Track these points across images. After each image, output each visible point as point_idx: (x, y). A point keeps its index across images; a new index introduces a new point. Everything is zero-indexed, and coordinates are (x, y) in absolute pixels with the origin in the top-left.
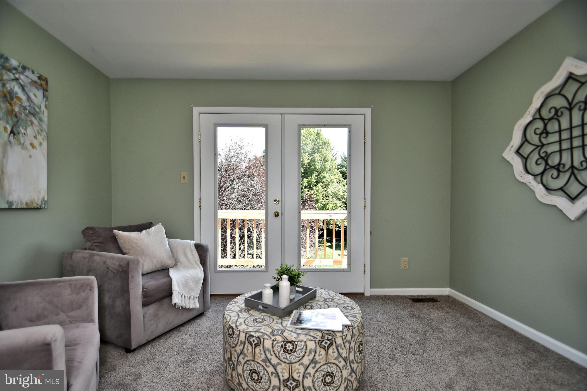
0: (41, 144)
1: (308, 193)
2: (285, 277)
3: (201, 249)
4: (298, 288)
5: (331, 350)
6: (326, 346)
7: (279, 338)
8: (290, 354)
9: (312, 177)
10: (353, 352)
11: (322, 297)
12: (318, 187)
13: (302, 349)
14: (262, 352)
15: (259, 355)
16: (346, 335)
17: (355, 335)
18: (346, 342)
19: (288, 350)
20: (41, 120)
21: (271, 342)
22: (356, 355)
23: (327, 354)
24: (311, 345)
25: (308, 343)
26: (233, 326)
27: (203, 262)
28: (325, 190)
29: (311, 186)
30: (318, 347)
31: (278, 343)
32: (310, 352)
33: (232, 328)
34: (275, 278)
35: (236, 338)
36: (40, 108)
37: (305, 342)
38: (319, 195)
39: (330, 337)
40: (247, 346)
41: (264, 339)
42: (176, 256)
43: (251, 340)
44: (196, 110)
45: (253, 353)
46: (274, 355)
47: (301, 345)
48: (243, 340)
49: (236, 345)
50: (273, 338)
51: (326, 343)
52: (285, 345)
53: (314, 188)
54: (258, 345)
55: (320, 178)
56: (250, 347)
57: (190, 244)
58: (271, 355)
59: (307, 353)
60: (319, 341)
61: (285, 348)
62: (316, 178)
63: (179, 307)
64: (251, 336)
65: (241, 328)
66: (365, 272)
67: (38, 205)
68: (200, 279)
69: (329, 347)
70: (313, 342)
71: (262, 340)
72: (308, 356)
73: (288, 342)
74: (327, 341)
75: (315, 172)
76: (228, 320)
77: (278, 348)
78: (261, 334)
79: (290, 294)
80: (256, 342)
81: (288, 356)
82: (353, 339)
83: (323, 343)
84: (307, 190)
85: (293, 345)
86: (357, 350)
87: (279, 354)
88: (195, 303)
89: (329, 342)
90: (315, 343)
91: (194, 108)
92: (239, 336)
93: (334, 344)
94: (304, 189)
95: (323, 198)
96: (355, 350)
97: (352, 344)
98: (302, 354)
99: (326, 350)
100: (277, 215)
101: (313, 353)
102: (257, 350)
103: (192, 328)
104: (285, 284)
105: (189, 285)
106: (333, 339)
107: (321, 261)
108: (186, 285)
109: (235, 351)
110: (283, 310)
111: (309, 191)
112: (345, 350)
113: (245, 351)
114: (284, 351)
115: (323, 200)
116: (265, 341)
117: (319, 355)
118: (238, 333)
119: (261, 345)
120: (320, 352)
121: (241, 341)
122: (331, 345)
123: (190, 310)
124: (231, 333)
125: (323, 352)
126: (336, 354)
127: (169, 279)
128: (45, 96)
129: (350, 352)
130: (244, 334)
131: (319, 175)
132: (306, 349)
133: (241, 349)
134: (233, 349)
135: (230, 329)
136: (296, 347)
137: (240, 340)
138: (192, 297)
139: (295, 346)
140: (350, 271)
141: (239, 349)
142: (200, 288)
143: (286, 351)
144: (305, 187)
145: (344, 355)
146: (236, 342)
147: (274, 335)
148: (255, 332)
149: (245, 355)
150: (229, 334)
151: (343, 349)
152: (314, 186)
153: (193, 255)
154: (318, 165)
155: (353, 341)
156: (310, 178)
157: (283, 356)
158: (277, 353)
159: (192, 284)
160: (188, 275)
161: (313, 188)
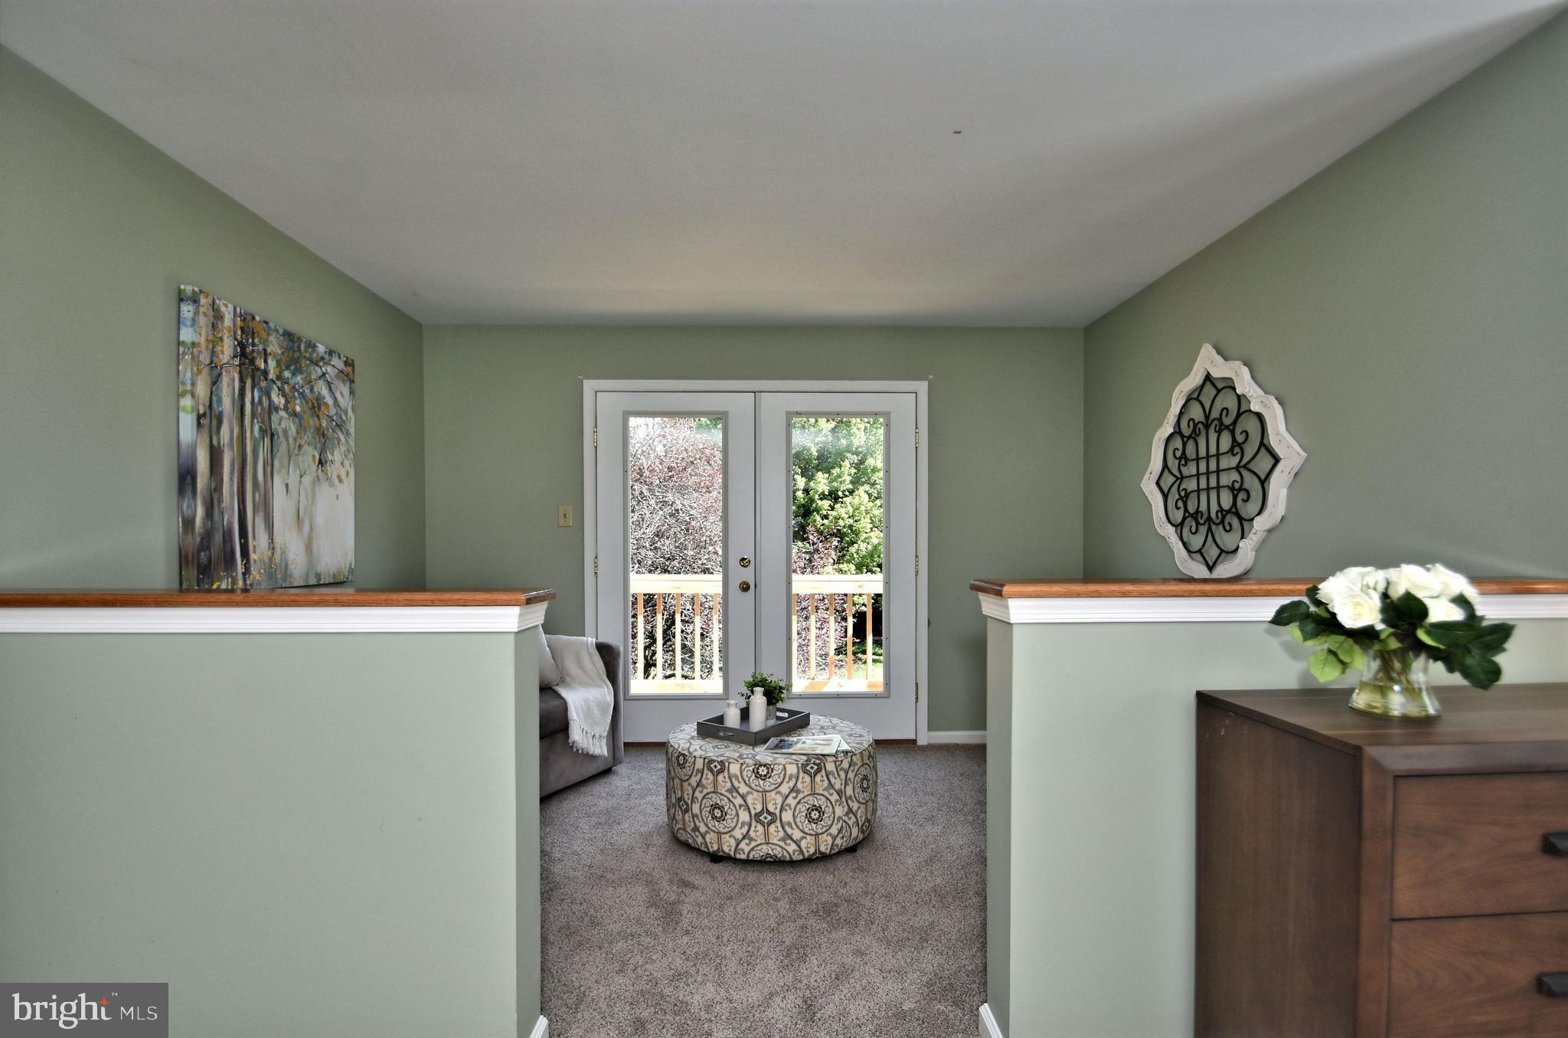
0: (348, 474)
1: (829, 512)
2: (759, 690)
3: (607, 653)
4: (781, 712)
5: (818, 778)
6: (812, 771)
7: (750, 762)
8: (764, 780)
9: (843, 468)
10: (851, 786)
11: (819, 725)
12: (857, 497)
13: (780, 773)
14: (727, 780)
15: (723, 784)
16: (842, 761)
17: (856, 764)
18: (841, 769)
19: (761, 775)
20: (348, 434)
21: (739, 765)
22: (856, 791)
23: (813, 781)
24: (792, 769)
25: (787, 766)
26: (686, 752)
27: (612, 675)
28: (879, 504)
29: (840, 494)
30: (801, 771)
31: (748, 766)
32: (790, 778)
33: (684, 755)
34: (743, 695)
35: (690, 767)
36: (346, 414)
37: (784, 765)
38: (863, 519)
39: (818, 762)
40: (707, 775)
41: (729, 763)
42: (560, 666)
43: (712, 766)
44: (589, 386)
45: (715, 782)
46: (743, 783)
47: (778, 769)
48: (701, 767)
49: (690, 777)
50: (741, 761)
51: (812, 768)
52: (758, 769)
53: (847, 500)
54: (721, 771)
55: (865, 473)
56: (710, 776)
57: (587, 643)
58: (739, 782)
59: (787, 779)
60: (803, 764)
61: (758, 773)
62: (854, 471)
63: (578, 750)
64: (712, 761)
65: (698, 753)
66: (917, 698)
67: (344, 577)
68: (609, 705)
69: (816, 774)
70: (795, 766)
71: (727, 764)
72: (788, 782)
73: (761, 765)
74: (813, 766)
75: (849, 455)
76: (676, 747)
77: (748, 773)
78: (726, 758)
79: (767, 719)
80: (719, 767)
81: (761, 782)
82: (852, 768)
83: (808, 768)
84: (826, 504)
85: (768, 769)
86: (859, 785)
87: (749, 780)
88: (601, 747)
89: (816, 767)
90: (798, 767)
91: (585, 382)
92: (694, 763)
93: (823, 770)
94: (819, 502)
95: (871, 526)
96: (855, 783)
97: (851, 775)
98: (779, 781)
99: (813, 776)
100: (745, 587)
101: (794, 780)
102: (720, 778)
103: (600, 788)
104: (759, 700)
105: (592, 714)
106: (822, 764)
107: (841, 684)
108: (588, 712)
109: (689, 784)
110: (756, 733)
111: (833, 509)
112: (838, 779)
113: (704, 781)
114: (756, 776)
115: (872, 534)
116: (732, 766)
117: (802, 782)
118: (693, 760)
119: (726, 771)
120: (803, 778)
121: (698, 770)
122: (819, 771)
123: (593, 757)
124: (681, 762)
125: (807, 779)
126: (826, 783)
127: (561, 701)
128: (352, 393)
129: (846, 784)
130: (702, 760)
131: (861, 464)
132: (785, 775)
133: (698, 780)
134: (685, 784)
135: (681, 758)
136: (772, 771)
137: (696, 768)
138: (597, 735)
139: (770, 770)
140: (889, 697)
141: (694, 781)
142: (609, 721)
143: (758, 776)
144: (823, 497)
145: (837, 786)
146: (690, 772)
147: (742, 759)
148: (718, 756)
149: (704, 787)
150: (679, 764)
151: (835, 778)
152: (847, 493)
153: (593, 663)
154: (859, 436)
155: (853, 771)
156: (836, 471)
157: (754, 782)
158: (747, 779)
159: (596, 712)
160: (591, 698)
161: (845, 499)
